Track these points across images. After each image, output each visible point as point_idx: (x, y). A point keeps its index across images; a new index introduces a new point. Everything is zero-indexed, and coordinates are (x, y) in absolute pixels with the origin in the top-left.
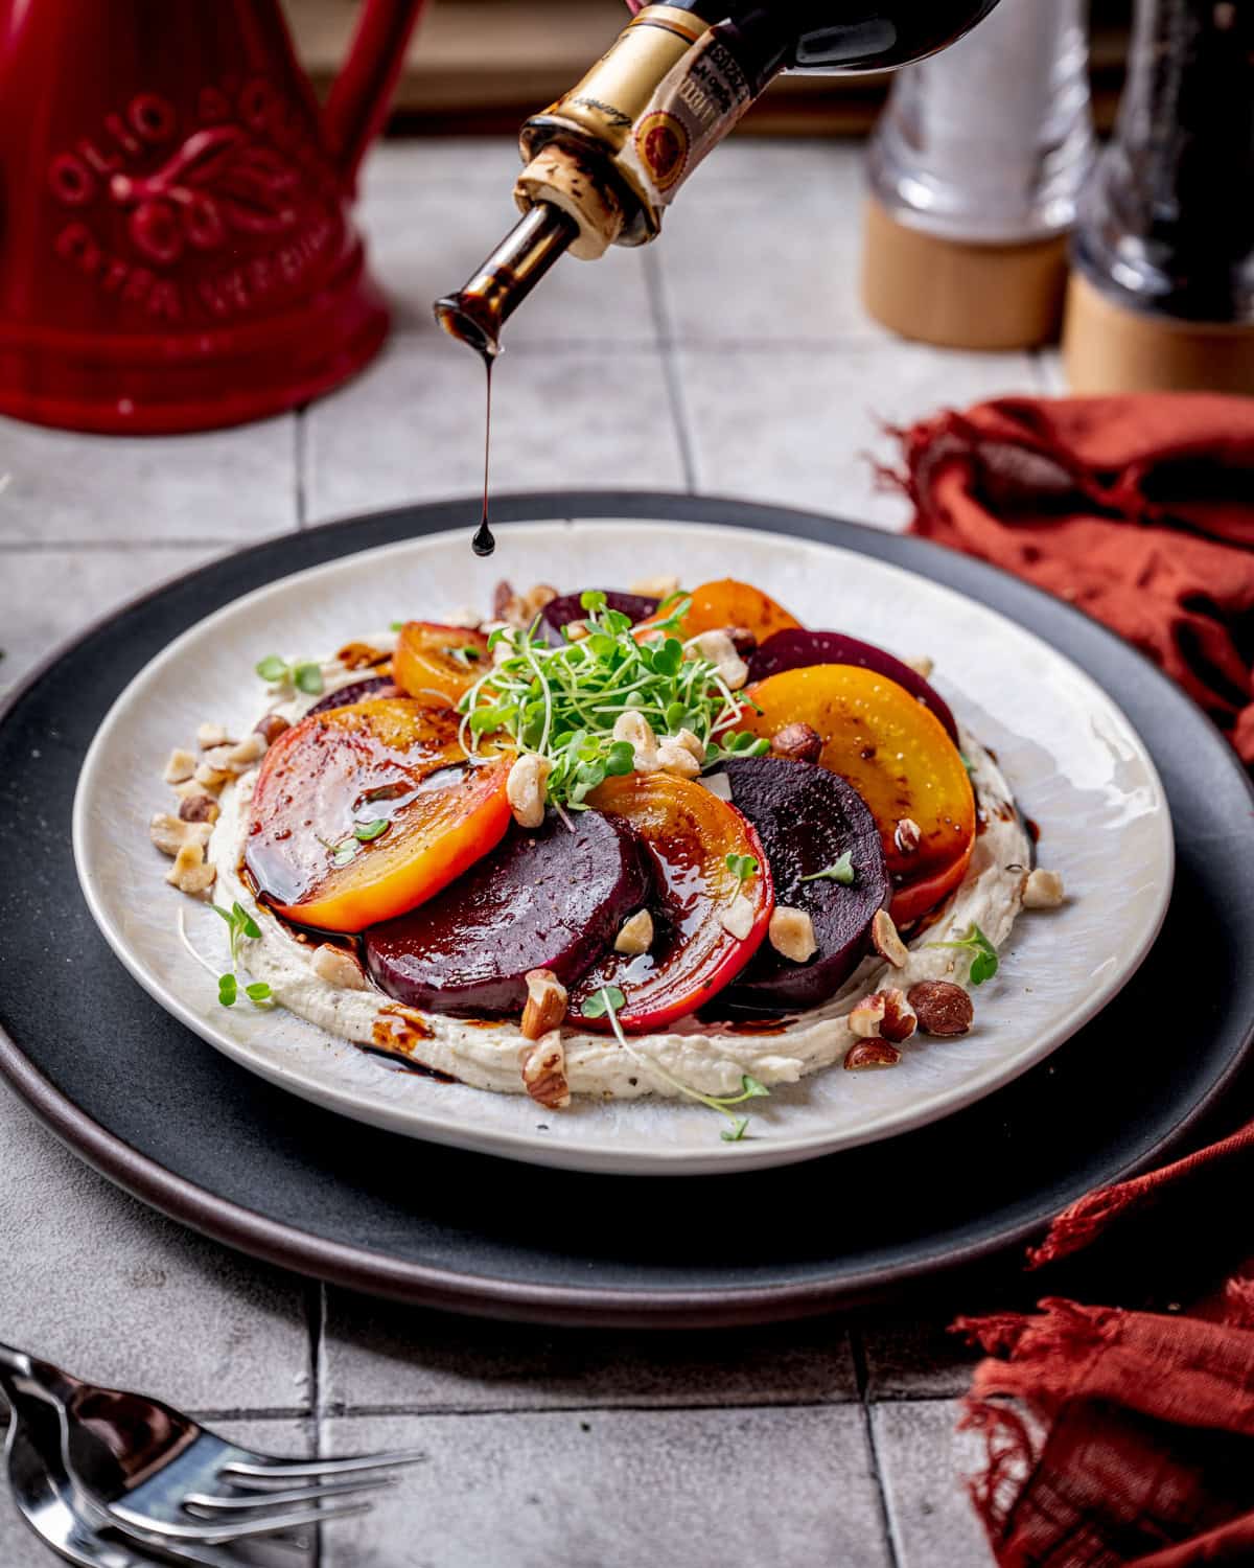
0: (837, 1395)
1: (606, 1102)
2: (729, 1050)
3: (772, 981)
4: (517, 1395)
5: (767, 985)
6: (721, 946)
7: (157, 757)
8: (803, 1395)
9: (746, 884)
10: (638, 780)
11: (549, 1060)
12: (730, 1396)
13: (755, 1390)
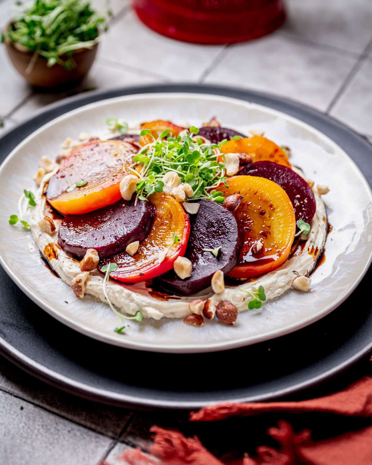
0: (110, 434)
1: (98, 302)
2: (137, 300)
3: (172, 282)
4: (12, 388)
5: (169, 282)
6: (153, 263)
7: (63, 138)
8: (99, 429)
9: (175, 245)
10: (163, 196)
11: (78, 280)
12: (76, 419)
13: (85, 420)
